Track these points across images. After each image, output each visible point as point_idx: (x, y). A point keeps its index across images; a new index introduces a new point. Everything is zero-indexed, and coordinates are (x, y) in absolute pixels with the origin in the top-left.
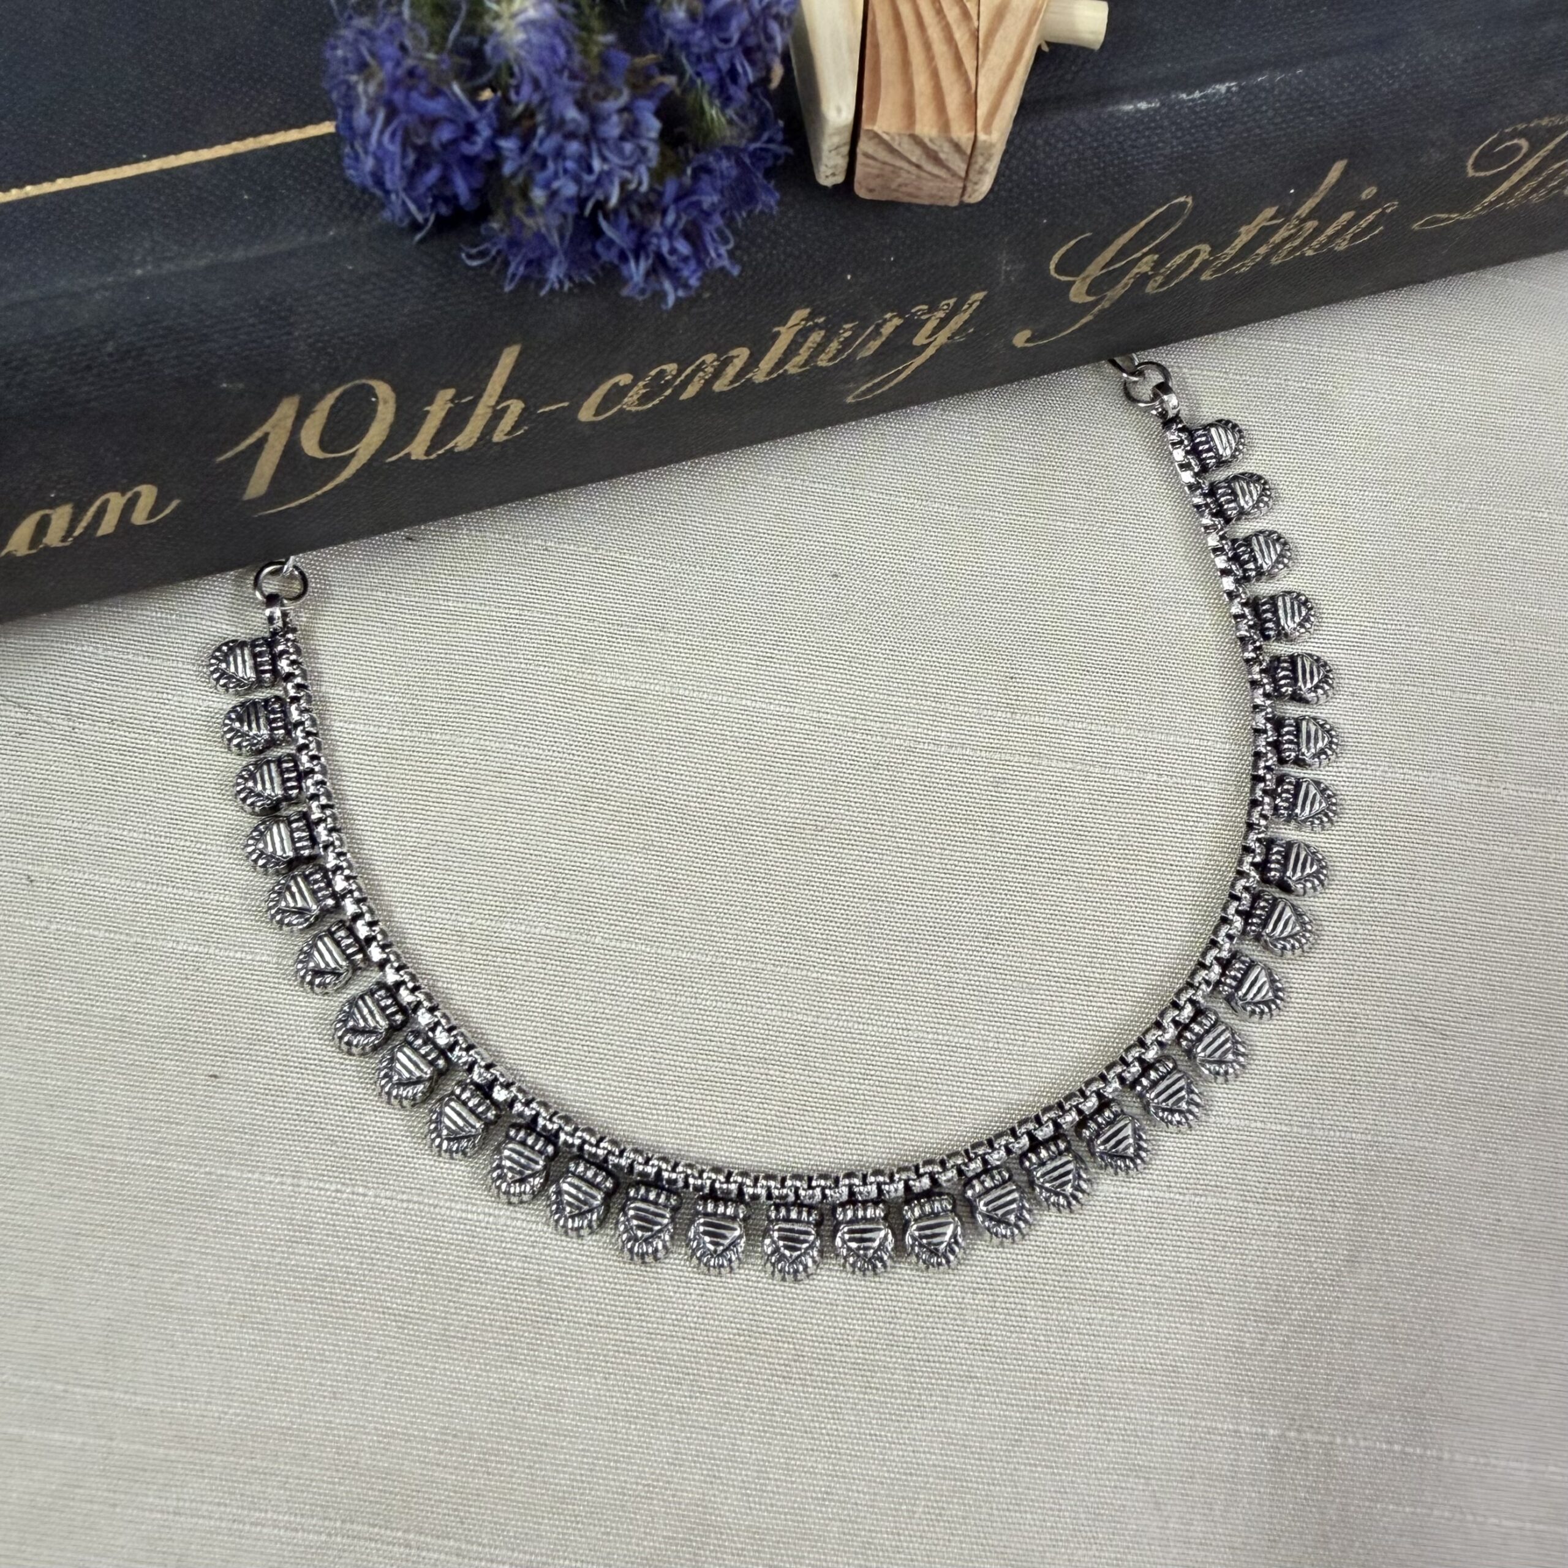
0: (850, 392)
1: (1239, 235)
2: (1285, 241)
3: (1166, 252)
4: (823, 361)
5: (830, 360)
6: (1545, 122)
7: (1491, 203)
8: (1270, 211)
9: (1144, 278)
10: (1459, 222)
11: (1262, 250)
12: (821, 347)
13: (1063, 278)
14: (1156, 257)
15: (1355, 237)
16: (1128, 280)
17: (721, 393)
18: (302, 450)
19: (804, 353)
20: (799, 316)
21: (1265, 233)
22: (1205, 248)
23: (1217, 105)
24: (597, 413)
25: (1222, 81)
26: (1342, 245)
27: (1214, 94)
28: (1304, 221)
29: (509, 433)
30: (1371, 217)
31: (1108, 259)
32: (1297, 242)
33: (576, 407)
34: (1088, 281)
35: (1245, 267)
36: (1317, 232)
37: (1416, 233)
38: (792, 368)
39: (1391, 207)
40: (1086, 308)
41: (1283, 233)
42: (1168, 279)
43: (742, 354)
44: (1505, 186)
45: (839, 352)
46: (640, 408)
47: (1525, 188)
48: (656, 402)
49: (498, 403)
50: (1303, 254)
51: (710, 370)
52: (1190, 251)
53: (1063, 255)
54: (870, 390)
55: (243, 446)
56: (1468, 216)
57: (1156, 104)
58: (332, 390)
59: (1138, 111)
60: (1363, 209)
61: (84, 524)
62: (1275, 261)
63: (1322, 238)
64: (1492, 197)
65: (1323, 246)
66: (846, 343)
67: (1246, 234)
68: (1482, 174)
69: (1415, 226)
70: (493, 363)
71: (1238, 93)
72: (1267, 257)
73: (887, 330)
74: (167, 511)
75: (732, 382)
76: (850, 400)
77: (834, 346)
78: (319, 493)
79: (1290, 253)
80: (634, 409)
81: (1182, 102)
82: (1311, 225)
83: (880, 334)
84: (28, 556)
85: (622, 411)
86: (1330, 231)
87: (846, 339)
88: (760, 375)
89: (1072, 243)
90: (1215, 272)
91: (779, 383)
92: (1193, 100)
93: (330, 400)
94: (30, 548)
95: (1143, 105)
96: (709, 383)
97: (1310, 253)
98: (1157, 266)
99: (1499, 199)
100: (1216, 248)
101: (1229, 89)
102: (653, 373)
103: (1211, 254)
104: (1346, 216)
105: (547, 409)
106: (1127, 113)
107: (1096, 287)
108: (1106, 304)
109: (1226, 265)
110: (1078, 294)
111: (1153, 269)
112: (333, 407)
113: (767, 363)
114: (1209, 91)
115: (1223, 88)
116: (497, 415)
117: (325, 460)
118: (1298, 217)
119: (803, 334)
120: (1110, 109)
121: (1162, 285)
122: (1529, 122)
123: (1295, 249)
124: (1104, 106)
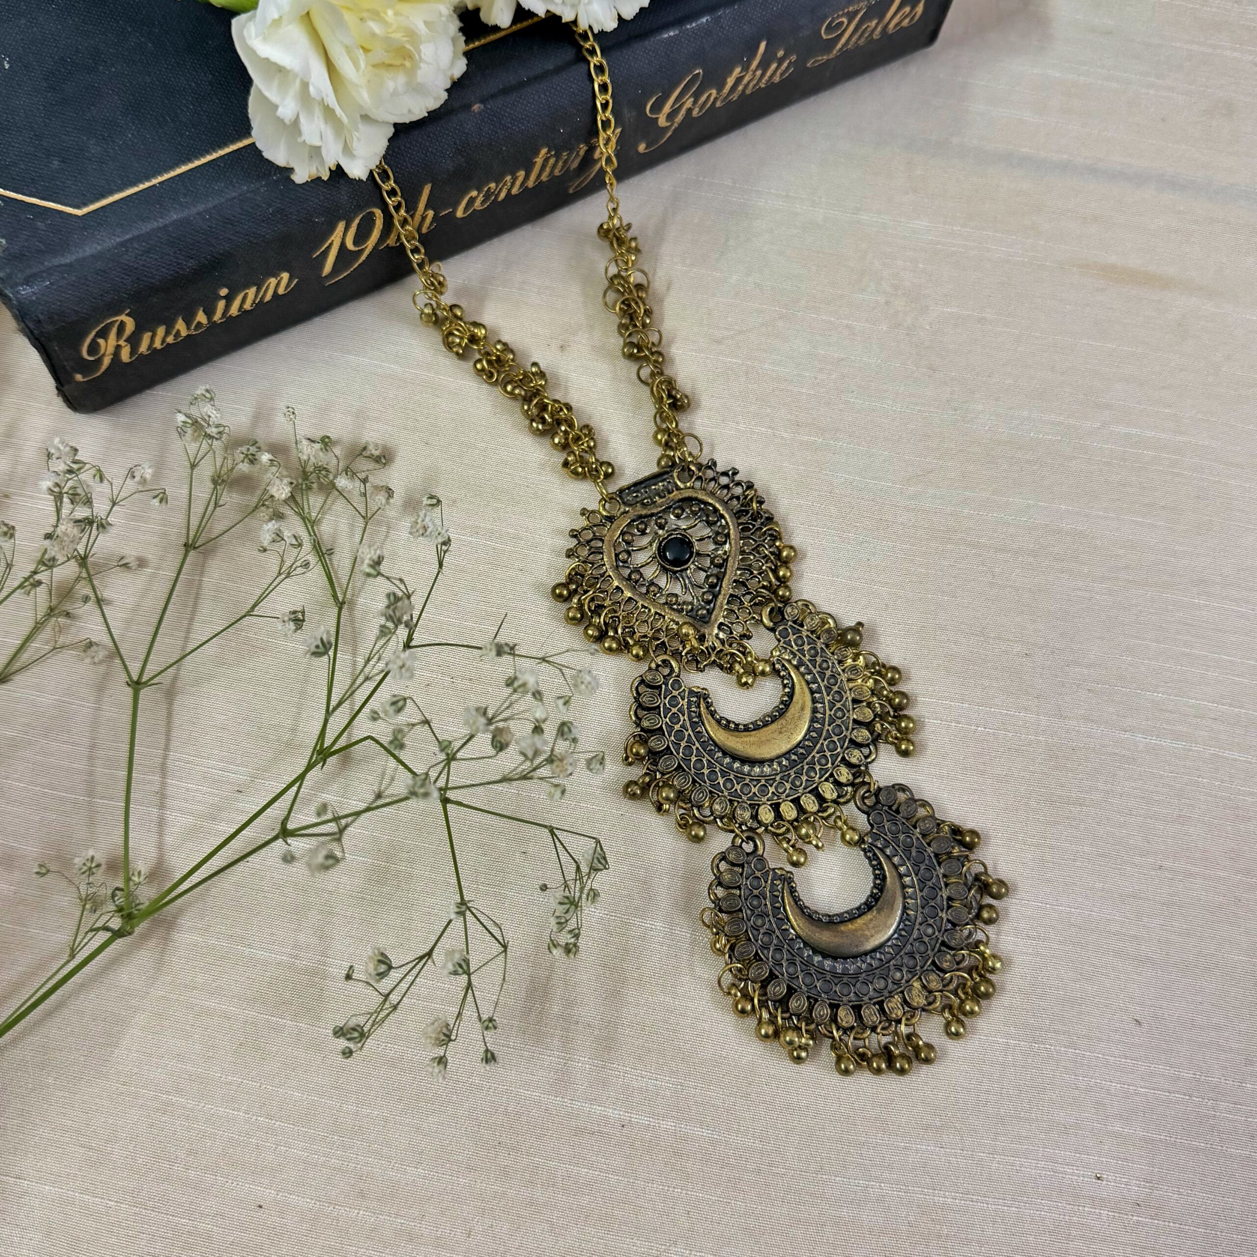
0: (571, 186)
1: (727, 83)
2: (749, 82)
3: (697, 96)
4: (557, 173)
5: (560, 172)
6: (851, 9)
7: (841, 49)
8: (738, 70)
9: (690, 111)
10: (828, 60)
11: (740, 88)
12: (554, 166)
13: (654, 116)
14: (692, 99)
15: (782, 75)
16: (683, 112)
17: (515, 195)
18: (346, 247)
19: (548, 170)
20: (544, 151)
21: (739, 80)
22: (714, 92)
23: (703, 27)
24: (464, 212)
25: (703, 17)
26: (777, 79)
27: (701, 24)
28: (755, 71)
29: (429, 228)
30: (785, 64)
31: (671, 104)
32: (755, 82)
33: (454, 211)
34: (665, 116)
35: (735, 97)
36: (763, 75)
37: (810, 68)
38: (544, 177)
39: (794, 58)
40: (666, 129)
41: (747, 79)
42: (701, 109)
43: (521, 174)
44: (843, 40)
45: (563, 167)
46: (482, 208)
47: (854, 39)
48: (488, 204)
49: (424, 213)
50: (760, 87)
51: (509, 184)
52: (707, 94)
53: (652, 106)
54: (579, 185)
55: (323, 248)
56: (831, 56)
57: (677, 32)
58: (358, 216)
59: (670, 37)
60: (780, 61)
61: (260, 296)
62: (748, 92)
63: (766, 78)
64: (839, 46)
65: (768, 81)
66: (565, 162)
67: (730, 81)
68: (830, 37)
69: (809, 65)
70: (420, 193)
71: (711, 21)
72: (744, 90)
73: (582, 153)
74: (292, 286)
75: (519, 189)
76: (571, 191)
77: (560, 164)
78: (352, 269)
79: (753, 87)
80: (479, 209)
81: (687, 29)
82: (759, 73)
83: (579, 155)
84: (237, 316)
85: (474, 209)
86: (769, 74)
87: (565, 160)
88: (530, 184)
89: (654, 99)
90: (722, 102)
91: (540, 185)
92: (693, 28)
93: (357, 221)
94: (239, 312)
95: (672, 34)
96: (509, 190)
97: (763, 86)
98: (695, 103)
99: (843, 46)
100: (719, 90)
101: (707, 20)
102: (486, 189)
103: (718, 93)
104: (774, 66)
105: (443, 213)
106: (665, 39)
107: (671, 117)
108: (676, 125)
109: (726, 98)
110: (662, 122)
111: (693, 105)
112: (359, 224)
113: (533, 177)
114: (699, 22)
115: (704, 20)
116: (424, 218)
117: (355, 251)
118: (752, 70)
119: (546, 160)
120: (658, 38)
121: (699, 112)
122: (843, 10)
123: (755, 85)
124: (655, 37)
